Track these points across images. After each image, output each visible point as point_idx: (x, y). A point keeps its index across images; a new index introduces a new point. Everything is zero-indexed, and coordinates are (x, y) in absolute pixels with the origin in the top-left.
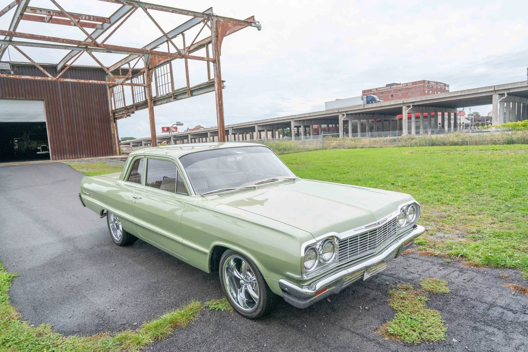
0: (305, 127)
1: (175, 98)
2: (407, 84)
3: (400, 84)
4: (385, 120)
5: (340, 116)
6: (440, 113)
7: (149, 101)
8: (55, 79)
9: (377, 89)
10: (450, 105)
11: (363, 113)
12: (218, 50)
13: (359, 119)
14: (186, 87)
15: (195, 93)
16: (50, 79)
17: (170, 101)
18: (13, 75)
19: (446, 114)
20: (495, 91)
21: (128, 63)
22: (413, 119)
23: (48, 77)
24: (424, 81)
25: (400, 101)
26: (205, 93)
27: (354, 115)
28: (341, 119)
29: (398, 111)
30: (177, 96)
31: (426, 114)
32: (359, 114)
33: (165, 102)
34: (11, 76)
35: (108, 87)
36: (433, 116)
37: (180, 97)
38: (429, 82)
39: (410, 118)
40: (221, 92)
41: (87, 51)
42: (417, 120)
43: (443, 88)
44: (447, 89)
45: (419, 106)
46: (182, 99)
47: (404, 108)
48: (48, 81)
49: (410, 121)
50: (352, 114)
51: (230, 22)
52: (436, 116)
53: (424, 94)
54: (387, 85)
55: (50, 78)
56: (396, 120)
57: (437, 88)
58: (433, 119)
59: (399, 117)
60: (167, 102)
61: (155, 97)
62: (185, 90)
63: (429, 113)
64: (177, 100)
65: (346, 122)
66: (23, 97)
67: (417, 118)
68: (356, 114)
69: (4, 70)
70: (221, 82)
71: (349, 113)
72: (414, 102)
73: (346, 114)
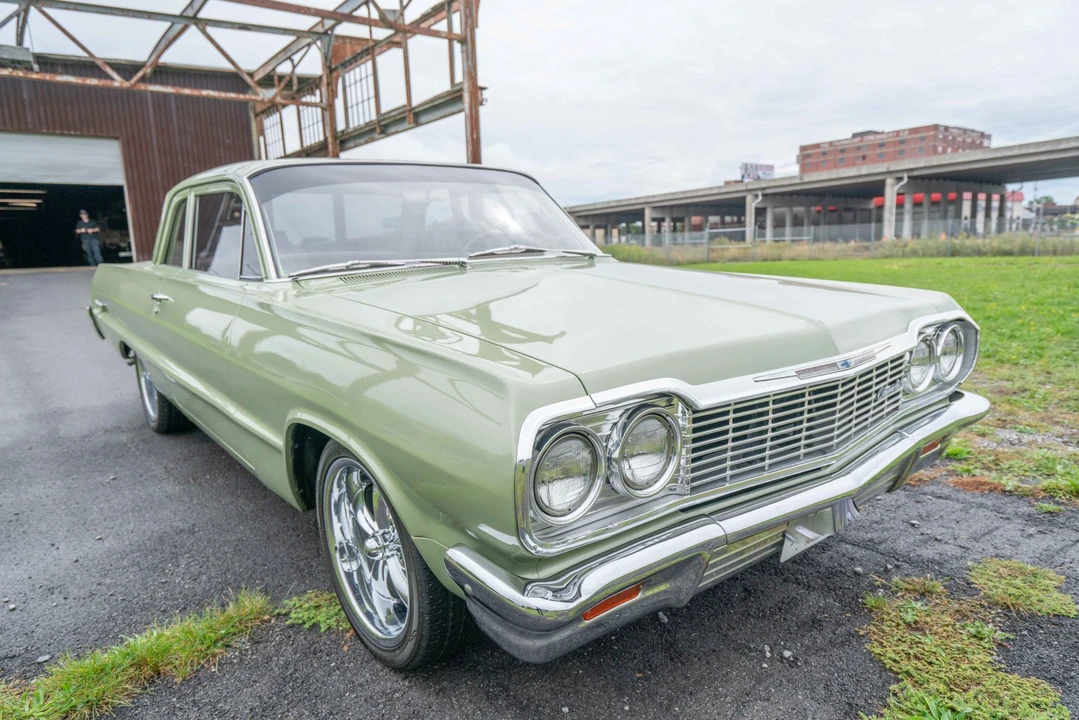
0: (674, 220)
1: (383, 132)
2: (898, 132)
3: (882, 133)
4: (847, 210)
5: (749, 198)
6: (967, 196)
7: (330, 140)
8: (127, 84)
9: (831, 143)
10: (991, 178)
11: (798, 193)
12: (471, 13)
13: (790, 205)
14: (404, 106)
15: (423, 119)
16: (116, 84)
17: (373, 140)
18: (37, 73)
19: (982, 197)
21: (289, 58)
22: (908, 206)
23: (112, 79)
24: (936, 127)
25: (882, 168)
26: (445, 116)
27: (779, 197)
28: (751, 205)
29: (876, 189)
30: (386, 126)
31: (936, 196)
32: (791, 194)
33: (362, 141)
34: (35, 76)
35: (252, 115)
36: (952, 202)
37: (393, 129)
38: (946, 128)
39: (900, 205)
40: (477, 112)
41: (196, 24)
42: (918, 209)
43: (977, 140)
44: (986, 143)
45: (922, 178)
46: (397, 132)
47: (889, 181)
48: (115, 90)
49: (900, 211)
50: (774, 195)
52: (958, 202)
53: (935, 152)
54: (855, 136)
55: (118, 82)
56: (870, 210)
57: (964, 141)
58: (952, 209)
59: (876, 203)
60: (367, 142)
61: (343, 132)
62: (403, 112)
63: (945, 194)
64: (388, 135)
65: (760, 212)
66: (76, 130)
67: (917, 204)
68: (783, 194)
69: (19, 62)
70: (477, 90)
71: (768, 191)
72: (912, 170)
73: (763, 195)
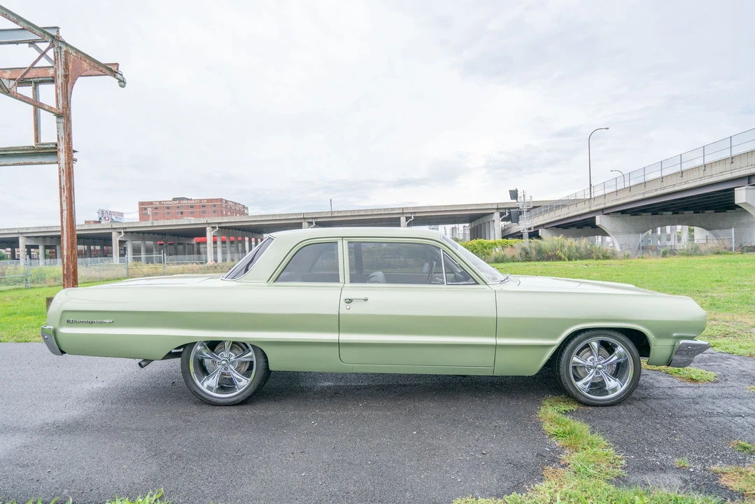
2: (201, 200)
3: (191, 200)
4: (179, 244)
5: (114, 234)
6: (247, 239)
9: (160, 202)
10: (257, 230)
11: (149, 232)
13: (144, 240)
19: (253, 240)
20: (304, 218)
22: (219, 243)
24: (221, 200)
25: (203, 221)
26: (20, 164)
27: (135, 234)
28: (116, 239)
29: (201, 233)
31: (232, 238)
32: (144, 233)
36: (240, 242)
38: (226, 201)
39: (215, 242)
42: (224, 245)
43: (242, 210)
44: (246, 212)
45: (225, 228)
47: (208, 229)
49: (215, 246)
50: (132, 232)
51: (85, 61)
52: (243, 242)
53: (222, 215)
54: (175, 199)
56: (193, 244)
57: (235, 209)
58: (240, 245)
59: (196, 240)
63: (236, 238)
65: (122, 243)
67: (224, 242)
68: (138, 232)
70: (70, 151)
71: (128, 230)
72: (220, 223)
73: (125, 232)
